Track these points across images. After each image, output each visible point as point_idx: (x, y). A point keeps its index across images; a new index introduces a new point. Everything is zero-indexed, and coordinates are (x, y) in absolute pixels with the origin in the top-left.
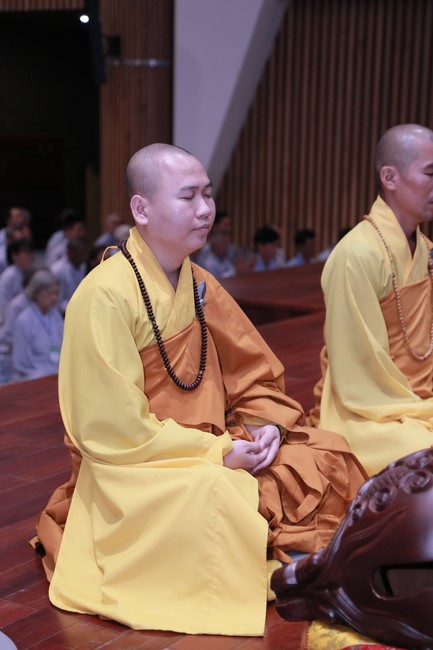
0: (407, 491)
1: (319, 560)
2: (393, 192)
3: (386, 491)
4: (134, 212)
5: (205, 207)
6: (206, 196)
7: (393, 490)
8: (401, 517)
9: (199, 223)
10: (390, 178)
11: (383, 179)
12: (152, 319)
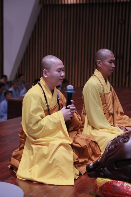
0: (122, 142)
1: (99, 161)
2: (100, 67)
3: (117, 143)
4: (44, 74)
5: (63, 74)
6: (63, 71)
7: (118, 143)
8: (121, 149)
9: (61, 78)
10: (99, 63)
11: (98, 64)
12: (47, 102)
